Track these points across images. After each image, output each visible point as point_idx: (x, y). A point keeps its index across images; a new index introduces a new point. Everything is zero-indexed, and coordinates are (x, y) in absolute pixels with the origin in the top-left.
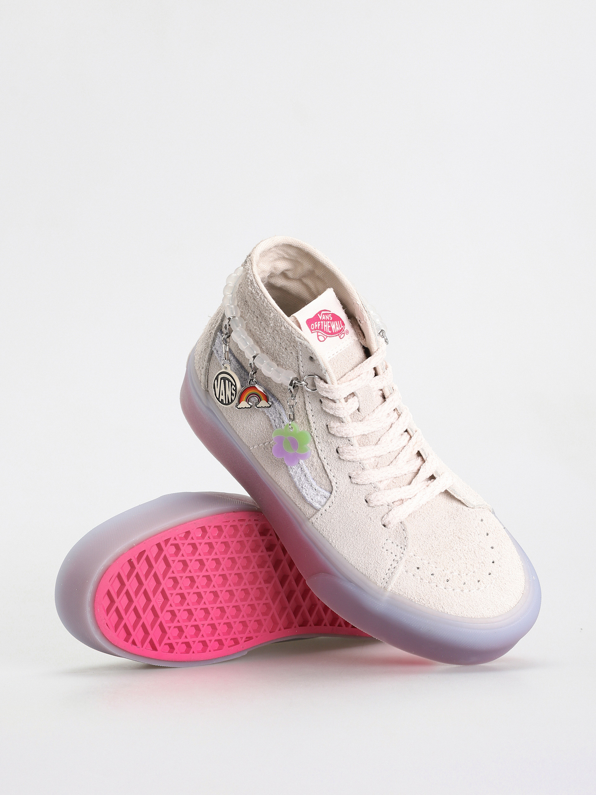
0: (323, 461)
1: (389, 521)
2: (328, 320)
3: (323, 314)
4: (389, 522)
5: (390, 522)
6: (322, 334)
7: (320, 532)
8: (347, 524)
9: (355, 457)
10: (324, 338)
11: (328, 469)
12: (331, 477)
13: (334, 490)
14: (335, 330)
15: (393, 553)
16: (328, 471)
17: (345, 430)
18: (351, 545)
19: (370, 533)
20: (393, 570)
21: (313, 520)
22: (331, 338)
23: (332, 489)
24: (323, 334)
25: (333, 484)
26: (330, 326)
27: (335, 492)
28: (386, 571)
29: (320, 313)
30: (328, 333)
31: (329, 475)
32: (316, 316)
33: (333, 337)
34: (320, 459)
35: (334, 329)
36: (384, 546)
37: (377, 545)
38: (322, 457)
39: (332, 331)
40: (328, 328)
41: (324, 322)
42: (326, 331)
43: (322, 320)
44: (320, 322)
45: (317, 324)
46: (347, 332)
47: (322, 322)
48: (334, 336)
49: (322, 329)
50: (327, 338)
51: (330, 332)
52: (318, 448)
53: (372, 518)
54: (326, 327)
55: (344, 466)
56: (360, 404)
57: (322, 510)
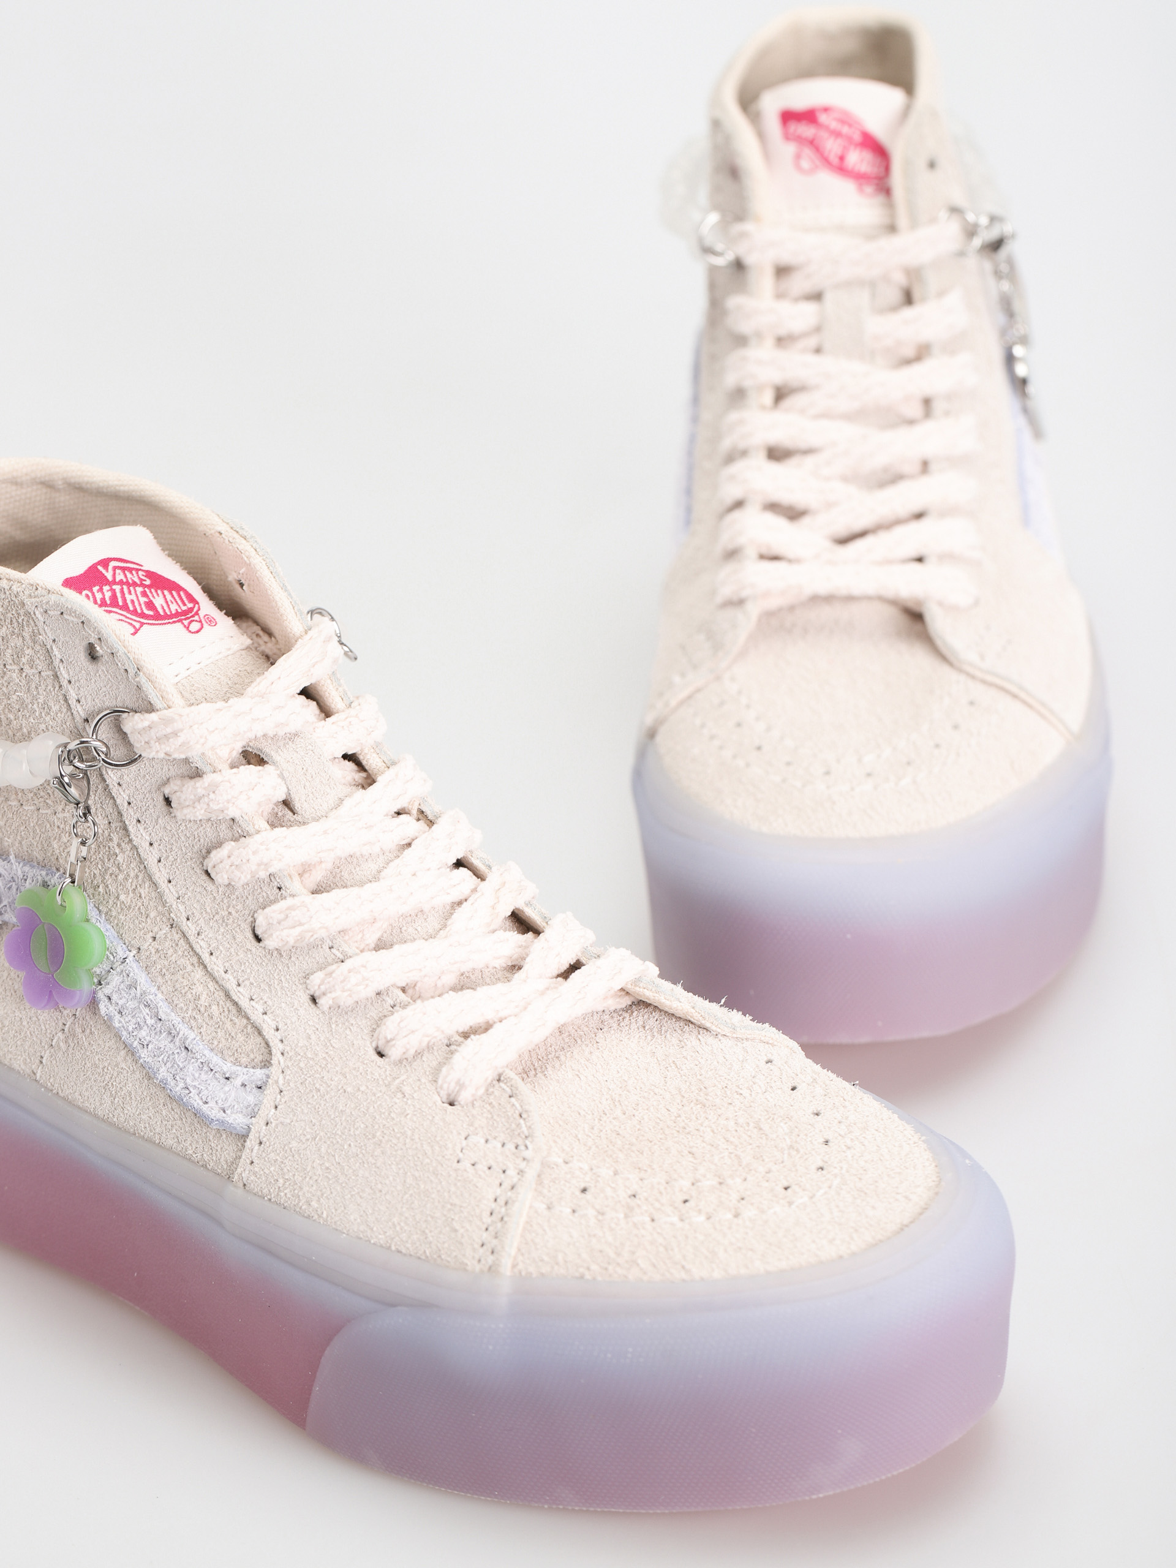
0: (223, 979)
1: (459, 1080)
2: (135, 584)
3: (115, 568)
4: (458, 1082)
5: (461, 1082)
6: (123, 618)
7: (270, 1200)
8: (337, 1137)
9: (306, 927)
10: (134, 627)
11: (242, 997)
12: (256, 1017)
13: (274, 1051)
14: (166, 608)
15: (494, 1166)
16: (244, 1003)
17: (254, 853)
18: (363, 1191)
19: (409, 1133)
20: (503, 1210)
21: (243, 1171)
22: (153, 626)
23: (270, 1053)
24: (126, 617)
25: (269, 1033)
26: (146, 599)
27: (279, 1054)
28: (484, 1220)
29: (105, 563)
30: (143, 615)
31: (249, 1012)
32: (93, 569)
33: (163, 624)
34: (214, 979)
35: (163, 607)
36: (461, 1155)
37: (440, 1158)
38: (216, 968)
39: (157, 611)
40: (142, 602)
41: (122, 588)
42: (135, 610)
43: (114, 582)
44: (111, 587)
45: (101, 590)
46: (210, 621)
47: (117, 588)
48: (165, 624)
49: (121, 603)
50: (141, 626)
51: (151, 613)
52: (198, 950)
53: (407, 1089)
54: (132, 601)
55: (286, 968)
56: (288, 783)
57: (258, 1125)
